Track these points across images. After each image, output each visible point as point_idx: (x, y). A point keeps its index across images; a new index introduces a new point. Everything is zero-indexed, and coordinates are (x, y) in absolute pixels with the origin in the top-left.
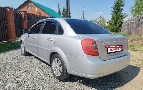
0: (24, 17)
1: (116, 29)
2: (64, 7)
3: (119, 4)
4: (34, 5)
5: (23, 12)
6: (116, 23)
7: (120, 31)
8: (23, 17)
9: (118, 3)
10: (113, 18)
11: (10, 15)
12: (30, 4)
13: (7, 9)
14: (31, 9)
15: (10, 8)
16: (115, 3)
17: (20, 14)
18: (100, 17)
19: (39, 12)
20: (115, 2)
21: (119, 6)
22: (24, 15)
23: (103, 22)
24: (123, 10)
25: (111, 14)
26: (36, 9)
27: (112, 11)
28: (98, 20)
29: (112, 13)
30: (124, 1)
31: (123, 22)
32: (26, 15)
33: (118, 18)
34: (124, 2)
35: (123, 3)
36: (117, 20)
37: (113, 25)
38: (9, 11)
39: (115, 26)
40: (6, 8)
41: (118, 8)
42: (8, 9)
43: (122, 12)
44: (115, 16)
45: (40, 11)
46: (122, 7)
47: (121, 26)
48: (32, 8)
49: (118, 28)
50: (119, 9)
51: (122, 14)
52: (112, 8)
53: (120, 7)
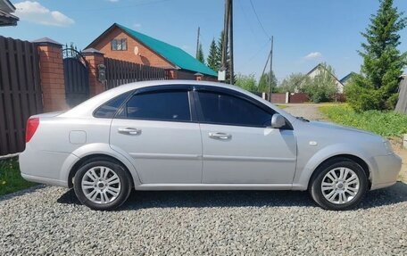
0: (97, 72)
1: (379, 99)
2: (213, 42)
3: (386, 24)
4: (129, 38)
5: (93, 57)
6: (378, 82)
7: (395, 105)
8: (93, 71)
9: (382, 21)
10: (368, 67)
11: (50, 65)
12: (119, 38)
13: (42, 48)
14: (122, 50)
15: (50, 44)
16: (373, 21)
17: (83, 62)
18: (319, 66)
19: (142, 58)
20: (374, 18)
21: (386, 29)
22: (96, 64)
23: (329, 78)
24: (399, 40)
25: (361, 54)
26: (136, 50)
27: (364, 45)
28: (313, 75)
29: (364, 51)
30: (402, 13)
31: (402, 78)
32: (102, 65)
33: (385, 66)
34: (402, 17)
35: (399, 19)
36: (382, 72)
37: (369, 88)
38: (47, 53)
39: (376, 92)
40: (38, 44)
41: (384, 35)
42: (45, 49)
43: (398, 48)
44: (375, 59)
45: (148, 54)
46: (398, 33)
47: (394, 90)
48: (124, 48)
49: (386, 98)
50: (387, 39)
51: (398, 52)
52: (365, 35)
53: (389, 31)
